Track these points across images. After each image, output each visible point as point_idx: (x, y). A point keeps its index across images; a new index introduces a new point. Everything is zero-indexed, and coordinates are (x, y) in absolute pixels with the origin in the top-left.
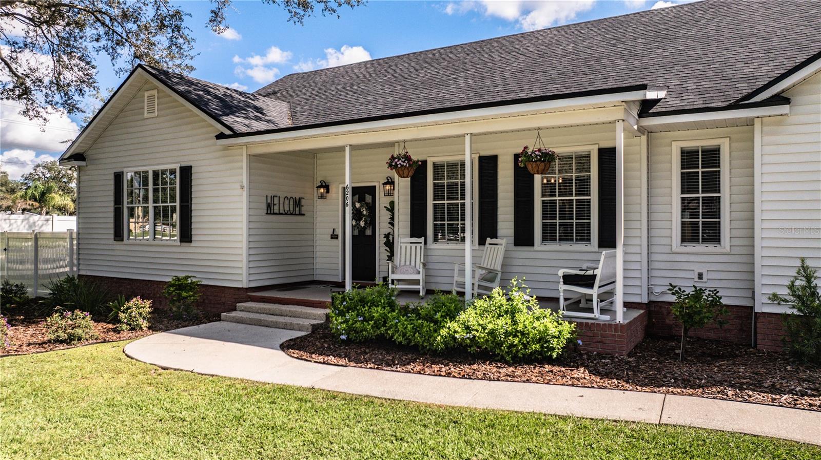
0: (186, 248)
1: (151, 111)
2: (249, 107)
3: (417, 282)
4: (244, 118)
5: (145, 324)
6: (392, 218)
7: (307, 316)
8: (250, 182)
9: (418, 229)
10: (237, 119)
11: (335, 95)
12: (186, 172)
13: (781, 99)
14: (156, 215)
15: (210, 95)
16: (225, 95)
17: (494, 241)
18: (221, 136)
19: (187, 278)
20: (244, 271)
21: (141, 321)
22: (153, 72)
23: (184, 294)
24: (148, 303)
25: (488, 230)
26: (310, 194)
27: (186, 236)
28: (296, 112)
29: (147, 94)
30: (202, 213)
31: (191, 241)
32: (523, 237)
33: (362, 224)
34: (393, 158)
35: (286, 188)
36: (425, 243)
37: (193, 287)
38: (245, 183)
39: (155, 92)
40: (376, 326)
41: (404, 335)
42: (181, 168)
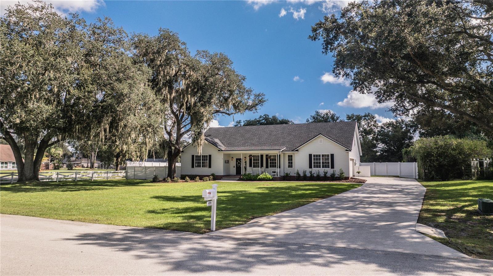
0: (210, 169)
2: (216, 143)
4: (219, 146)
6: (246, 164)
9: (250, 166)
12: (210, 156)
13: (297, 150)
14: (203, 163)
15: (211, 141)
18: (219, 151)
19: (213, 173)
20: (223, 172)
21: (212, 179)
25: (262, 166)
26: (230, 159)
27: (210, 167)
28: (223, 143)
30: (214, 162)
32: (267, 167)
35: (227, 159)
36: (252, 168)
37: (215, 175)
38: (223, 158)
41: (253, 178)
42: (209, 155)
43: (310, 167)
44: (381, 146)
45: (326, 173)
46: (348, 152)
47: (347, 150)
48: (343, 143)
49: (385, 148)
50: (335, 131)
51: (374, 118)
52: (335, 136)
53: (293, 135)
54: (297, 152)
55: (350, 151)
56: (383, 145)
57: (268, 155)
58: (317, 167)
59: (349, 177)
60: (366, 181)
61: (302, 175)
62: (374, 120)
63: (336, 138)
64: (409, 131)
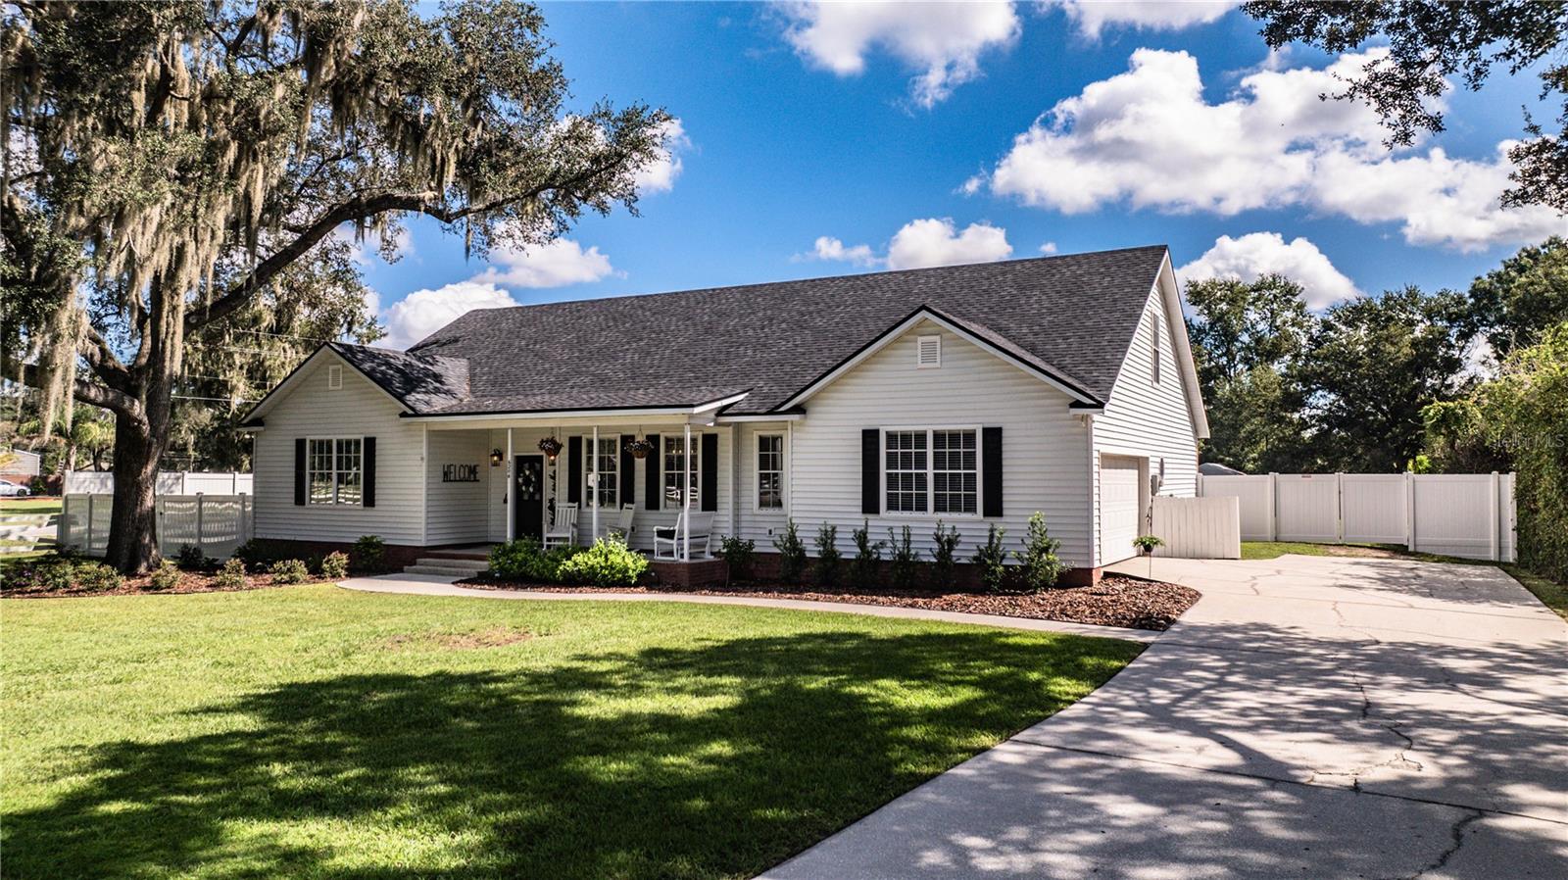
0: (369, 512)
1: (336, 383)
2: (428, 376)
3: (567, 539)
4: (424, 393)
5: (343, 573)
6: (554, 485)
7: (474, 567)
8: (429, 454)
9: (574, 496)
10: (418, 396)
11: (517, 354)
12: (370, 443)
14: (340, 481)
15: (391, 369)
16: (405, 365)
17: (630, 506)
18: (404, 415)
19: (372, 537)
20: (423, 532)
21: (340, 570)
22: (340, 350)
23: (372, 551)
24: (345, 556)
25: (627, 496)
26: (483, 461)
27: (369, 500)
28: (475, 375)
29: (331, 368)
30: (385, 475)
31: (374, 506)
32: (651, 504)
33: (531, 490)
34: (542, 441)
35: (462, 458)
36: (580, 507)
37: (379, 545)
38: (425, 455)
39: (340, 366)
40: (520, 567)
41: (537, 571)
42: (366, 439)
43: (870, 505)
44: (1322, 401)
45: (952, 542)
46: (1085, 418)
47: (1077, 404)
48: (1068, 360)
49: (1340, 407)
50: (1039, 301)
51: (1294, 295)
52: (1030, 327)
53: (812, 329)
54: (795, 417)
55: (1100, 405)
56: (1333, 396)
57: (632, 437)
58: (907, 507)
59: (1089, 571)
60: (1195, 596)
61: (812, 551)
62: (1298, 299)
63: (1031, 338)
64: (1444, 334)
